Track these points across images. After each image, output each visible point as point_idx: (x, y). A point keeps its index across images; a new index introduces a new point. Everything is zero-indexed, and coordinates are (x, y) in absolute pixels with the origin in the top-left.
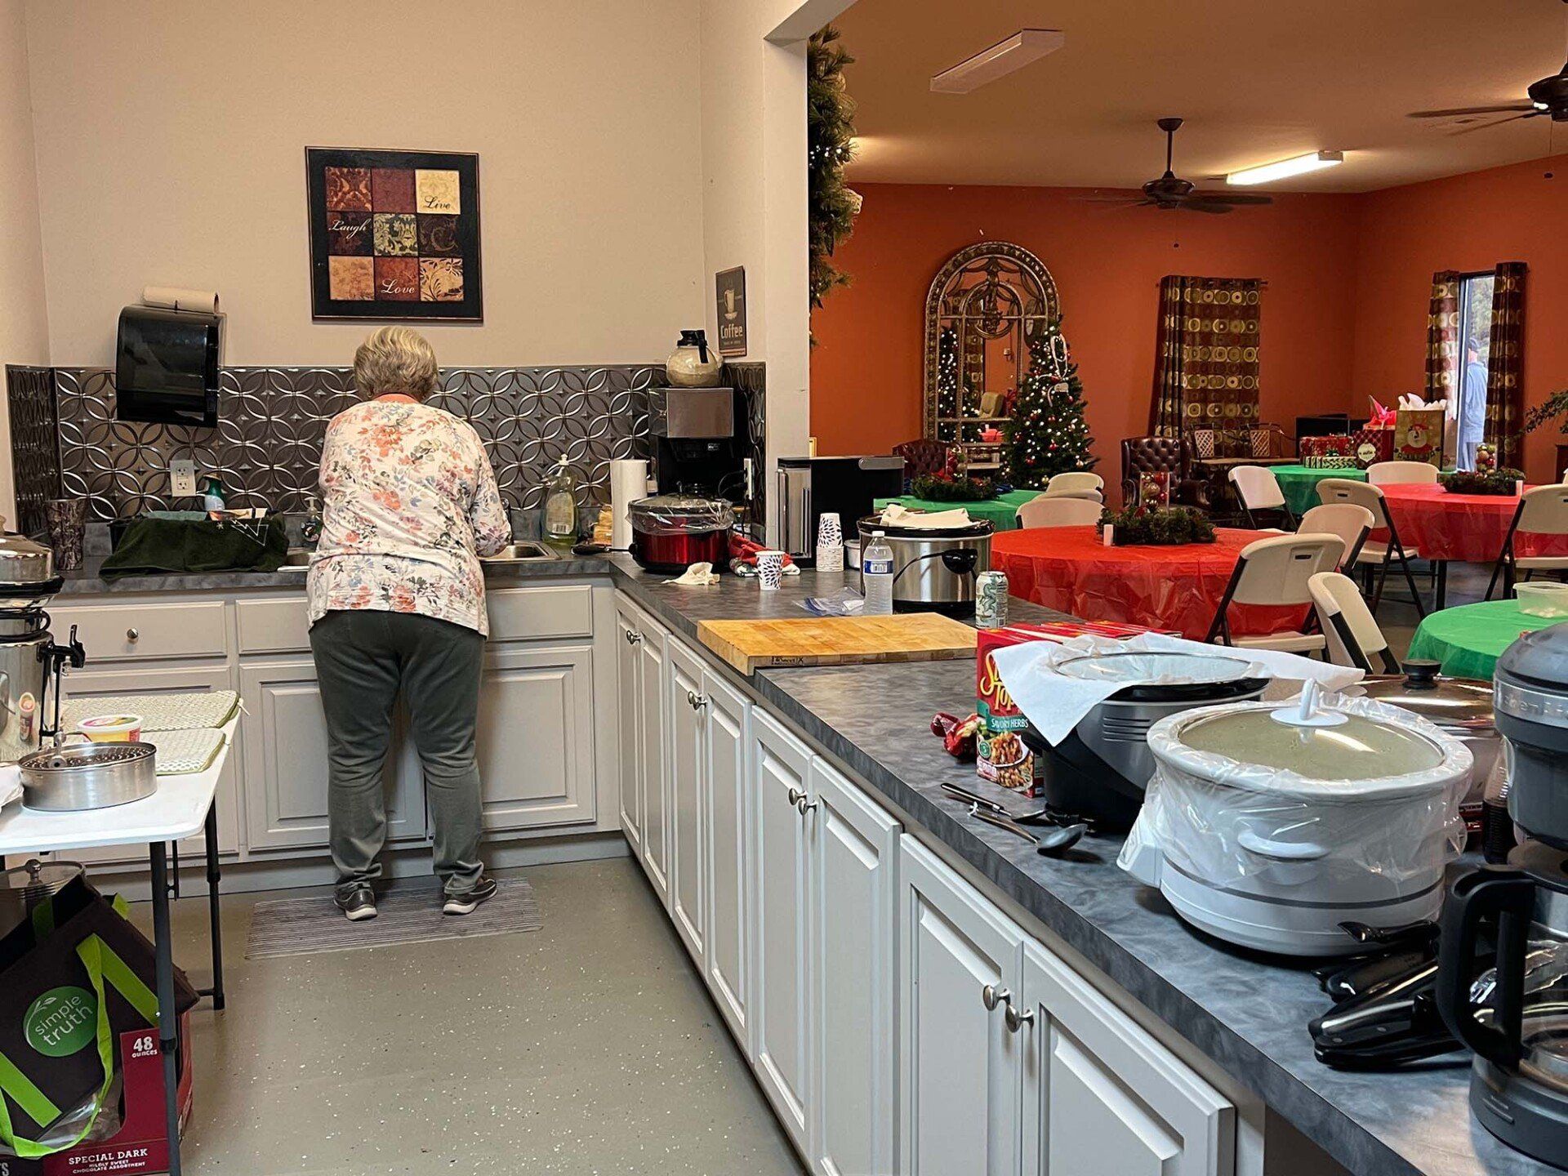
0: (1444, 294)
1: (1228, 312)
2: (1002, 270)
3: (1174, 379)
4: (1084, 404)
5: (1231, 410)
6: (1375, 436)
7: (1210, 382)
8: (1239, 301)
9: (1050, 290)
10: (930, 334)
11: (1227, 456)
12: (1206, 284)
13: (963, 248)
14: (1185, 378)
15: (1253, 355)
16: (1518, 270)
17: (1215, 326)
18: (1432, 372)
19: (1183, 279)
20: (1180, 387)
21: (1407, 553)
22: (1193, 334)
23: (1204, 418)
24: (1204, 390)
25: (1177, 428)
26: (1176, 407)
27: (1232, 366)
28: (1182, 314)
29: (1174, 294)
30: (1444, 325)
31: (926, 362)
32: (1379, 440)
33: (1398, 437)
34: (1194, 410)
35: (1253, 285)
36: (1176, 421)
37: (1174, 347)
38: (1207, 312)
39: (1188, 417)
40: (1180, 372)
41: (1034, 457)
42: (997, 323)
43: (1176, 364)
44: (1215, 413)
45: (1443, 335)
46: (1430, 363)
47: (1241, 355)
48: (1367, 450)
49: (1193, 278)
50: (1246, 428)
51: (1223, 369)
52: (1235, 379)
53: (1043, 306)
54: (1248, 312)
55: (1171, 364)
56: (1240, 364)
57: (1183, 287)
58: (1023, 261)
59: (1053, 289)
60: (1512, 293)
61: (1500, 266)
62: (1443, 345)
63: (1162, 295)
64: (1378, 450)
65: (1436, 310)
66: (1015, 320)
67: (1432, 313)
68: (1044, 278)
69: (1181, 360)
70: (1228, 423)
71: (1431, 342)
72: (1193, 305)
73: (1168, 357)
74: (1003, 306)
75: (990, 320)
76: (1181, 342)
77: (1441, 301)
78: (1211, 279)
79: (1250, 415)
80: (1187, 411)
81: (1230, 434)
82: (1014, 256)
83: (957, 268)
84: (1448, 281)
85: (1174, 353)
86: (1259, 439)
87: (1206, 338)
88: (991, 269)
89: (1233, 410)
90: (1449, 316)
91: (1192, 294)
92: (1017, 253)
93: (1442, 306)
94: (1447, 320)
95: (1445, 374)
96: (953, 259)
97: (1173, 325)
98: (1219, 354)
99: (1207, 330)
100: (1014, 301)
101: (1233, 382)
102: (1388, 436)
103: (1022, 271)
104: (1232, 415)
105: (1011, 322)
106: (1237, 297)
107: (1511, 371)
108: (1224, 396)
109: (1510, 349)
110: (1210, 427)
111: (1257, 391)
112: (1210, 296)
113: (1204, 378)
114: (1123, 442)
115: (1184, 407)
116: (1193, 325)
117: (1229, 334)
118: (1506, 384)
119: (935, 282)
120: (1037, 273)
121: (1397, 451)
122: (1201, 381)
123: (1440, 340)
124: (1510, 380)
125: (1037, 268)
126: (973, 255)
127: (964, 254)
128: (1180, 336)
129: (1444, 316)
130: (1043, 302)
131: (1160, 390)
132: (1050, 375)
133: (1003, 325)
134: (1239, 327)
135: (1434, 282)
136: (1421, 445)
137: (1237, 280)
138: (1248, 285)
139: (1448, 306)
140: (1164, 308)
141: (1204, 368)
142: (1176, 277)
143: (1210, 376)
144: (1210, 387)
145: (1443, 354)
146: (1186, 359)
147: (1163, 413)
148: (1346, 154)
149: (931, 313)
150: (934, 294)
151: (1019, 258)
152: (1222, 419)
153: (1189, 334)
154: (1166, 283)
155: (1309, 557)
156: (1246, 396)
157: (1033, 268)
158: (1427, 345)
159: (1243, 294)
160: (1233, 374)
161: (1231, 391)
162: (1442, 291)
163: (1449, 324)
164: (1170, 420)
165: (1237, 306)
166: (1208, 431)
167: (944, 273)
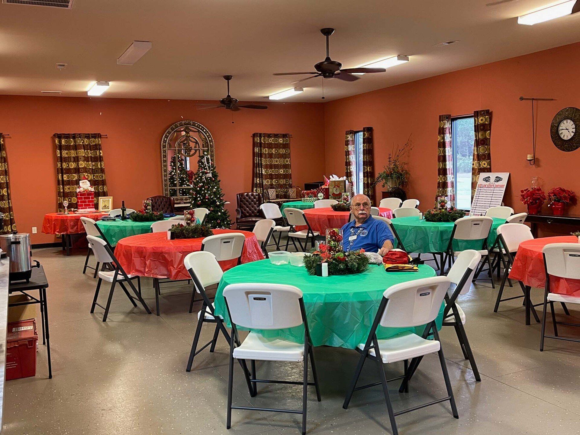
0: (349, 139)
1: (277, 146)
2: (191, 131)
3: (259, 170)
4: (219, 181)
5: (281, 182)
6: (323, 190)
7: (273, 172)
8: (282, 142)
9: (210, 139)
10: (164, 155)
11: (281, 198)
12: (269, 136)
13: (174, 123)
14: (263, 170)
15: (288, 161)
16: (369, 130)
17: (274, 151)
18: (347, 166)
19: (260, 134)
20: (262, 174)
21: (315, 234)
22: (266, 154)
23: (272, 185)
24: (271, 175)
25: (262, 189)
26: (261, 181)
27: (281, 165)
28: (261, 147)
29: (257, 140)
30: (350, 149)
31: (163, 166)
32: (324, 192)
33: (330, 190)
34: (268, 182)
35: (287, 136)
36: (261, 185)
37: (259, 159)
38: (270, 146)
39: (266, 185)
40: (261, 168)
41: (200, 202)
42: (190, 151)
43: (260, 165)
44: (276, 183)
45: (350, 153)
46: (346, 162)
47: (284, 161)
48: (321, 195)
49: (264, 134)
50: (287, 188)
51: (277, 167)
52: (282, 170)
53: (208, 144)
54: (285, 146)
55: (258, 166)
56: (284, 165)
57: (260, 137)
58: (199, 128)
59: (211, 138)
60: (368, 138)
61: (364, 128)
62: (350, 156)
63: (254, 140)
64: (324, 195)
65: (347, 144)
66: (197, 150)
67: (346, 145)
68: (208, 134)
69: (261, 164)
70: (281, 186)
71: (346, 156)
72: (265, 143)
73: (256, 163)
74: (192, 145)
75: (187, 150)
76: (261, 157)
77: (348, 141)
78: (271, 134)
79: (288, 183)
80: (265, 182)
81: (281, 190)
82: (195, 126)
83: (173, 130)
84: (350, 134)
85: (259, 161)
86: (292, 192)
87: (271, 156)
88: (187, 131)
89: (282, 182)
90: (351, 146)
91: (264, 139)
92: (196, 125)
93: (349, 143)
94: (351, 148)
95: (351, 167)
96: (171, 127)
97: (257, 151)
98: (276, 161)
99: (271, 152)
100: (196, 143)
101: (281, 171)
102: (327, 190)
103: (199, 131)
104: (282, 183)
105: (196, 151)
106: (281, 141)
107: (370, 166)
108: (278, 176)
109: (369, 158)
110: (274, 188)
111: (291, 174)
112: (271, 140)
113: (271, 170)
114: (237, 195)
115: (264, 181)
116: (265, 151)
117: (279, 154)
118: (369, 170)
119: (164, 136)
120: (205, 132)
121: (330, 195)
122: (270, 171)
123: (349, 155)
124: (370, 169)
125: (204, 131)
126: (179, 126)
127: (175, 125)
128: (261, 155)
129: (349, 146)
130: (208, 143)
131: (255, 175)
132: (205, 171)
133: (193, 152)
134: (282, 151)
135: (346, 134)
136: (338, 193)
137: (280, 134)
138: (284, 136)
139: (351, 143)
140: (254, 145)
141: (271, 166)
142: (257, 133)
143: (273, 169)
144: (273, 174)
145: (350, 160)
146: (263, 163)
147: (256, 183)
148: (304, 89)
149: (163, 147)
150: (164, 140)
151: (197, 127)
152: (278, 185)
153: (264, 154)
154: (254, 136)
155: (229, 242)
156: (287, 176)
157: (203, 130)
158: (345, 157)
159: (283, 140)
160: (281, 168)
161: (281, 174)
162: (348, 137)
163: (351, 149)
164: (259, 186)
165: (281, 144)
166: (273, 190)
167: (168, 132)
